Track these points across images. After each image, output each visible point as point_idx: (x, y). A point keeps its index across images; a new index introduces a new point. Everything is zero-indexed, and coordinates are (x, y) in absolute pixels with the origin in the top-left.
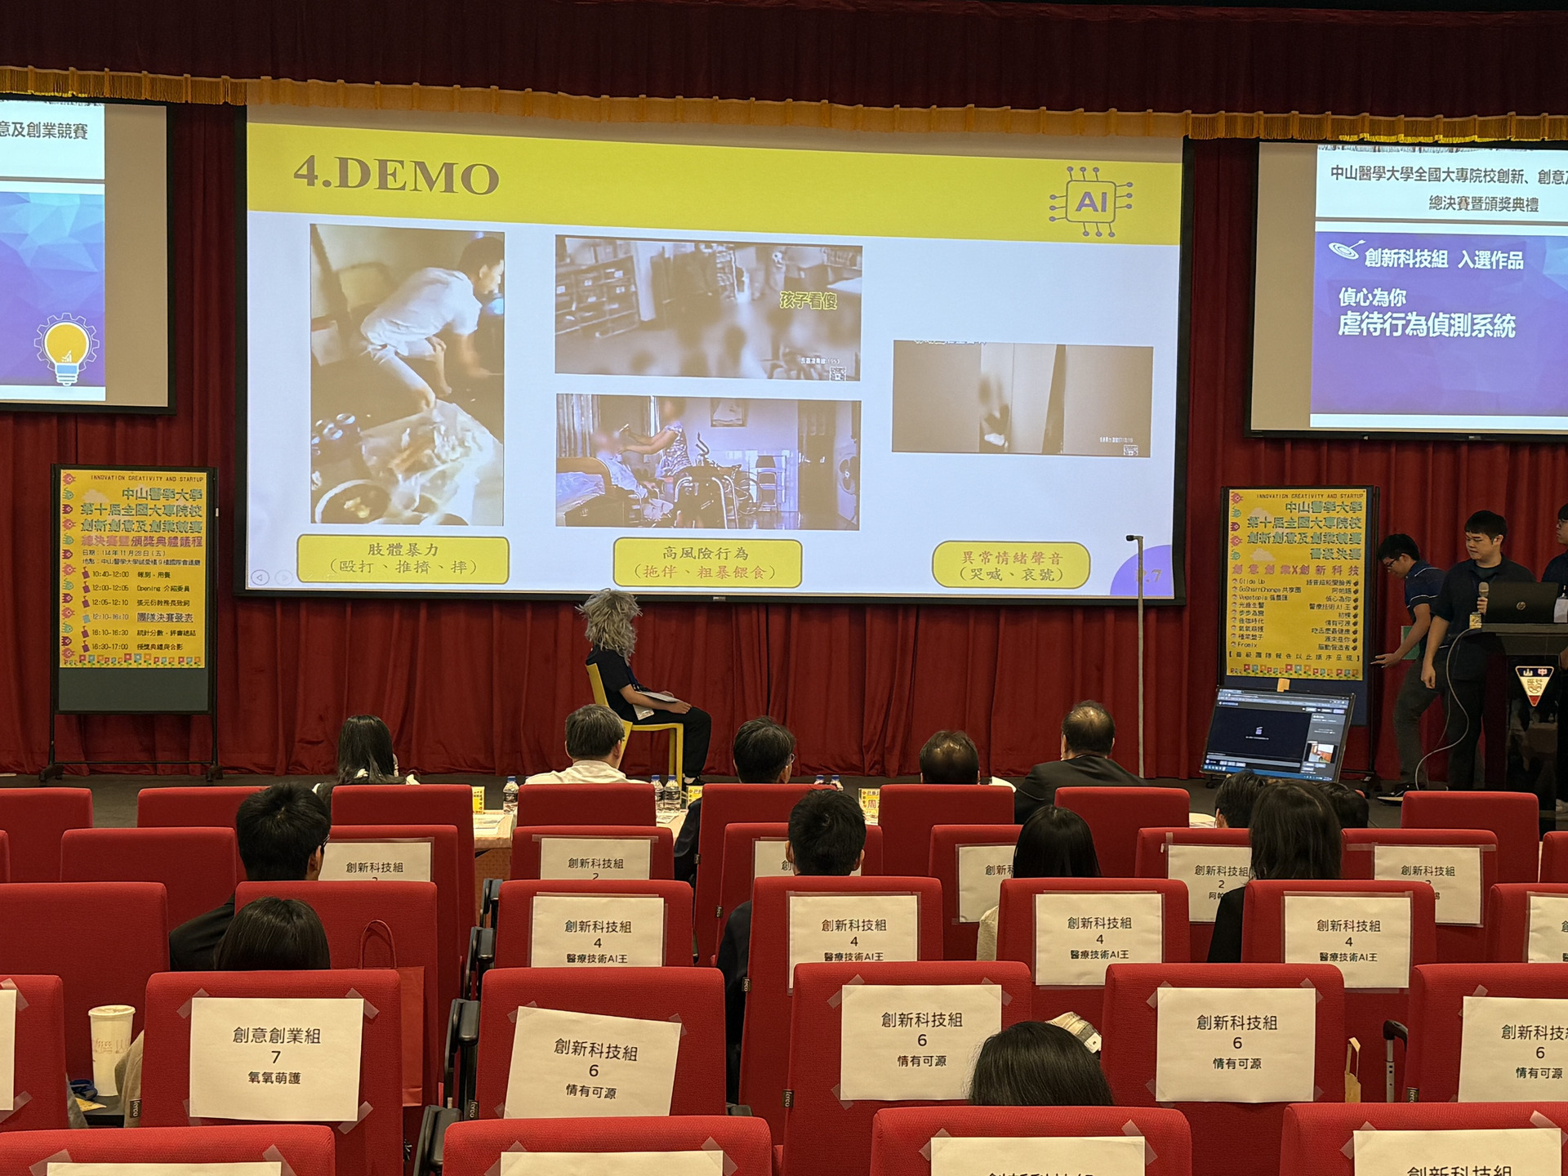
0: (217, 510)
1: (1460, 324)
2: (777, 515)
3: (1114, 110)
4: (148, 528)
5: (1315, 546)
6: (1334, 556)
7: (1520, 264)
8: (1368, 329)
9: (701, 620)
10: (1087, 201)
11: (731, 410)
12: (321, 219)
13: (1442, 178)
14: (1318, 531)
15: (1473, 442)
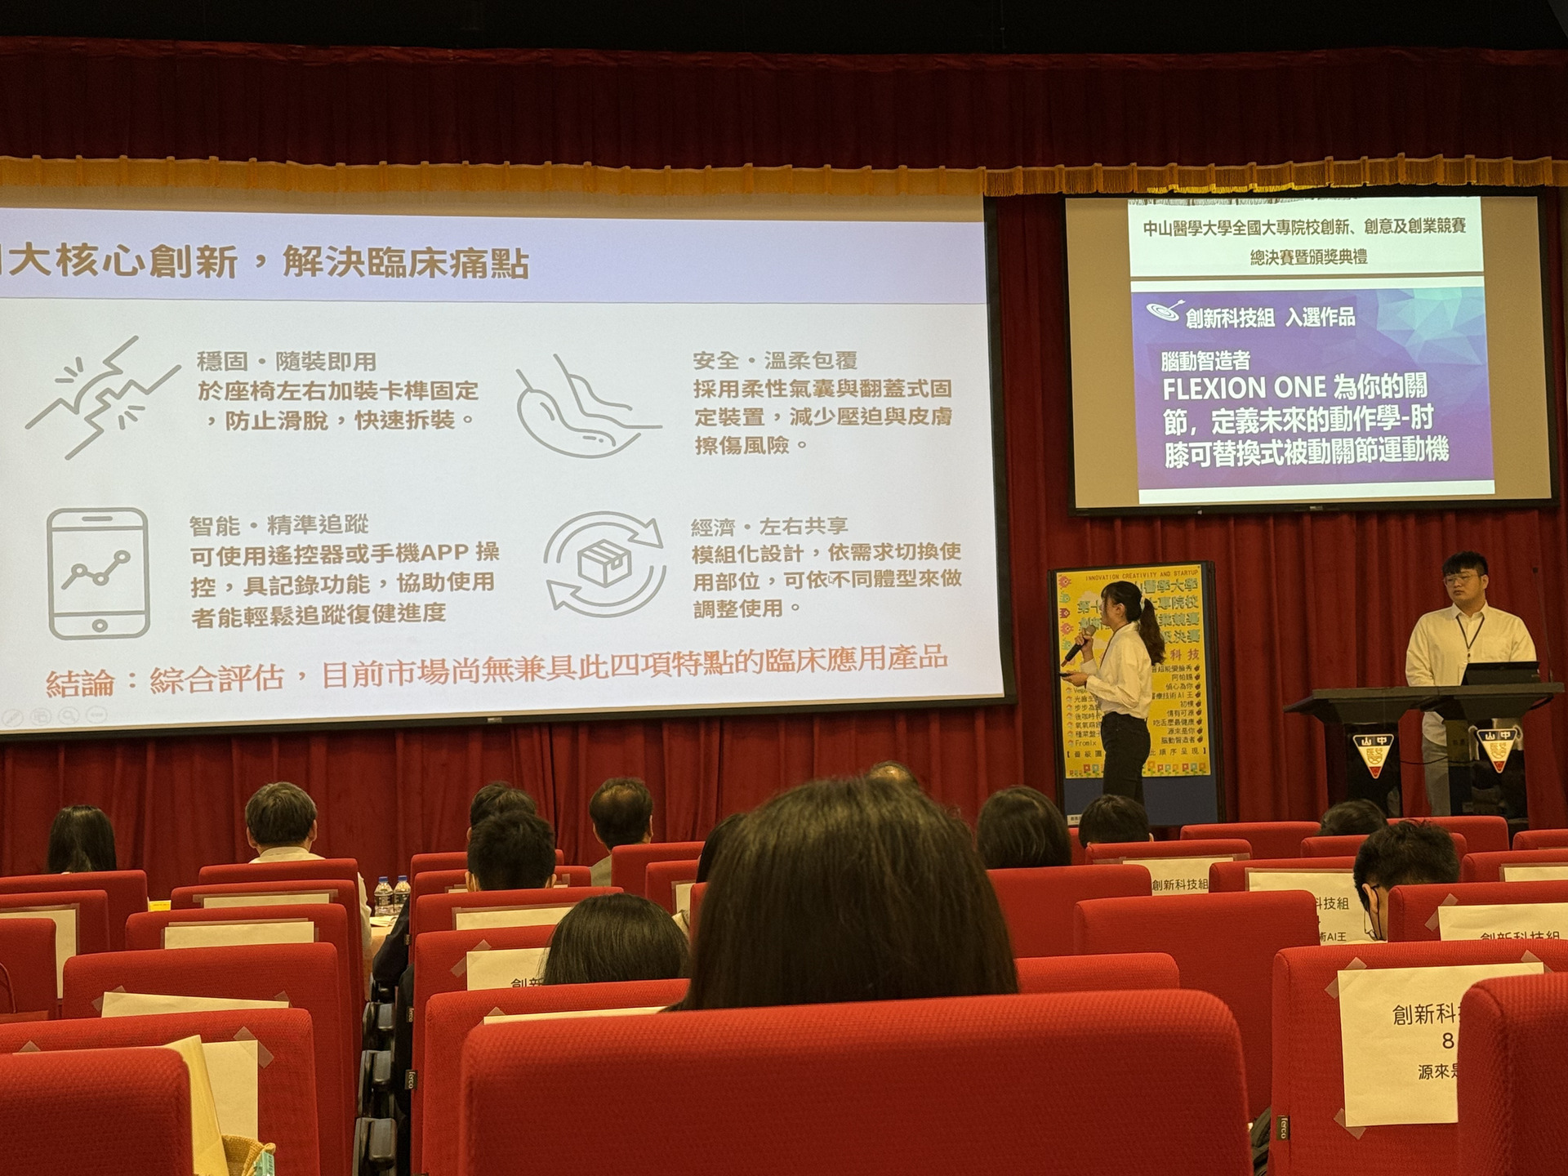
3: (904, 167)
7: (1351, 320)
9: (475, 747)
13: (1262, 231)
15: (1314, 514)
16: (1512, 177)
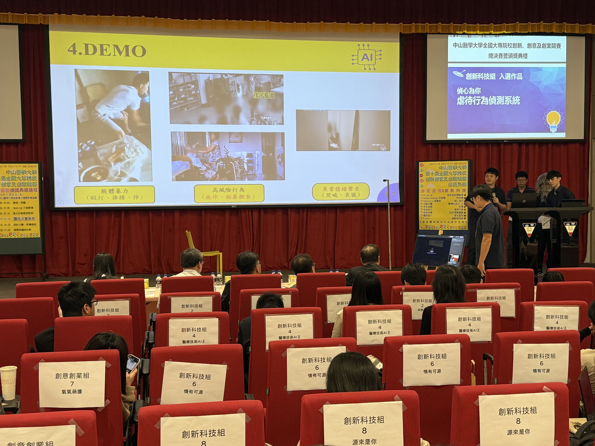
0: (43, 178)
1: (500, 100)
2: (255, 175)
3: (375, 23)
4: (16, 185)
5: (450, 182)
6: (457, 186)
7: (521, 78)
8: (467, 102)
9: (227, 215)
10: (365, 57)
11: (236, 137)
12: (79, 67)
13: (493, 47)
14: (451, 176)
15: (506, 143)
16: (578, 31)
